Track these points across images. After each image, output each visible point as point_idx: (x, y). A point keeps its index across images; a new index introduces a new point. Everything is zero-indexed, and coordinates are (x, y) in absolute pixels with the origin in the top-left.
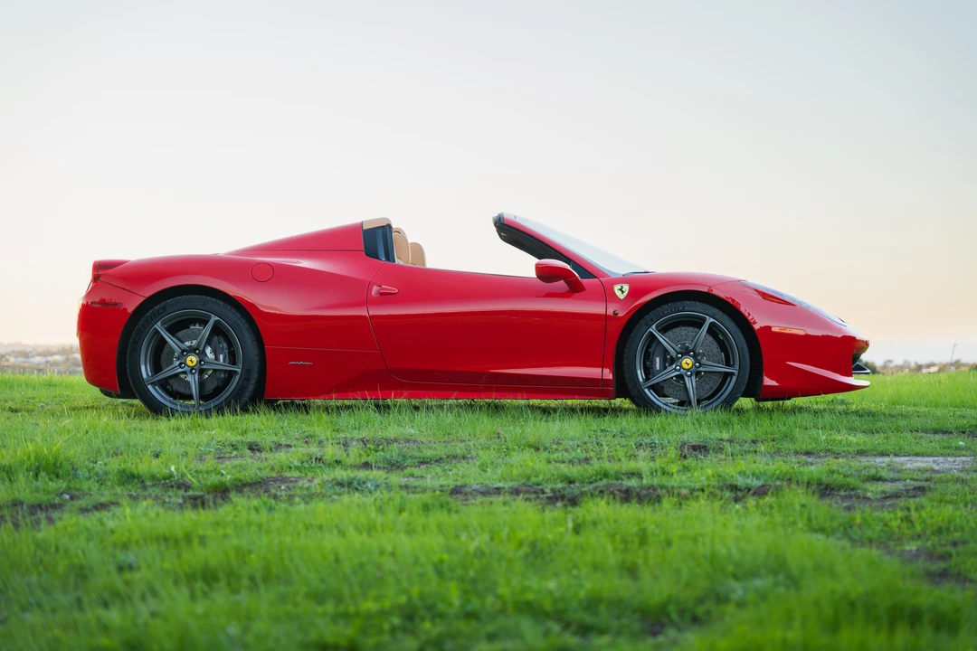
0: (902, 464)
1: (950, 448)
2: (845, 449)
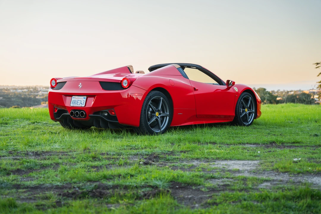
0: (229, 166)
1: (252, 156)
2: (213, 156)
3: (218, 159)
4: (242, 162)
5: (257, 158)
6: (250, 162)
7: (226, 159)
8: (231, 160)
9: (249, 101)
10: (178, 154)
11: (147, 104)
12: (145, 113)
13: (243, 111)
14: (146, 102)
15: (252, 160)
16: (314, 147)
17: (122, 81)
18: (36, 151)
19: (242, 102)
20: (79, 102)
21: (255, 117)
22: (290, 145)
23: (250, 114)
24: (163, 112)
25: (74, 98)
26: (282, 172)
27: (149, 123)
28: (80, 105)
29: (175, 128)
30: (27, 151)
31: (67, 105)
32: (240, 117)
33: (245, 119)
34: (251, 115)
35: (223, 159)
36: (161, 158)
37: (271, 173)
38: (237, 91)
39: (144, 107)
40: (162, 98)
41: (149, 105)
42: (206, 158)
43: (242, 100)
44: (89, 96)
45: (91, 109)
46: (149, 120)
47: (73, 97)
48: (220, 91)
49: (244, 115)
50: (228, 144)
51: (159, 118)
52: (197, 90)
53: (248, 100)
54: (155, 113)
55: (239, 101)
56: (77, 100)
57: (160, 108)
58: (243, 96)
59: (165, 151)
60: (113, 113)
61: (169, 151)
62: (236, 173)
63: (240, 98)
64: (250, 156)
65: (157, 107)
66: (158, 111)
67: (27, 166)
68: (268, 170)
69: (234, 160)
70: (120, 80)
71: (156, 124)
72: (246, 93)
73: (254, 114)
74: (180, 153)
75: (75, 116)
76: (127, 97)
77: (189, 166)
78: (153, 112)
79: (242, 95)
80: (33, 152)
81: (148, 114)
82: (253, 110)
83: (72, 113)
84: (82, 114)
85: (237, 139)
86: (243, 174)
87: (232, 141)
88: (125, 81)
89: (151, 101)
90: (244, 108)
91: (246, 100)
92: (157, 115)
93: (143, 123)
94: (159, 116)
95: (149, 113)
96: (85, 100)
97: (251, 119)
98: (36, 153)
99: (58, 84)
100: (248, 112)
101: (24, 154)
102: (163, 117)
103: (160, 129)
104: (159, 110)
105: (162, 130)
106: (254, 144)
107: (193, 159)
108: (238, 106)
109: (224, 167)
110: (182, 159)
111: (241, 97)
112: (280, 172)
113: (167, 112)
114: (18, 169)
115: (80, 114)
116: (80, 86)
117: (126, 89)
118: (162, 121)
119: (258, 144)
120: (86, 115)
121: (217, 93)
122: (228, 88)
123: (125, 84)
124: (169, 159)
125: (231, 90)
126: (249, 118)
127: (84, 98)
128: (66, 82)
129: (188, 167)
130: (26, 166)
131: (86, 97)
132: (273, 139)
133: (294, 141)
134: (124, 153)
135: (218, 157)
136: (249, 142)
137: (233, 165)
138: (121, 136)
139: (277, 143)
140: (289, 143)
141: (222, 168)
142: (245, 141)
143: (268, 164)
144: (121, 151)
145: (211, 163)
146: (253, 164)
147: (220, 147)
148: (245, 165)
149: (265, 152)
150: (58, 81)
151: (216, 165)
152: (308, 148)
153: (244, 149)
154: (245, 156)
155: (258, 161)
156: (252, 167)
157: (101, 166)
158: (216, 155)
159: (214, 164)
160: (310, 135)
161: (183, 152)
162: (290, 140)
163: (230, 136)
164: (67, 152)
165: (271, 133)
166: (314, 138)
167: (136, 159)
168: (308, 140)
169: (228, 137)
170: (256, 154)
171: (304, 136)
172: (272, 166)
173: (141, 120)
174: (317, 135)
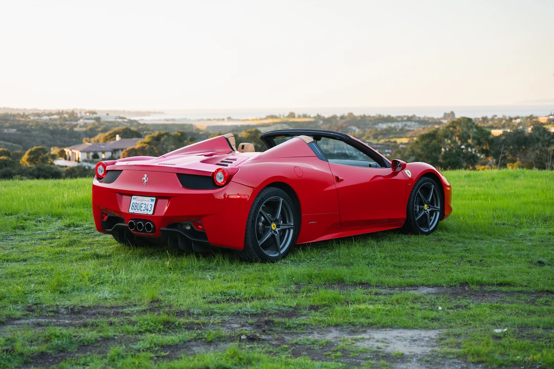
0: (388, 343)
1: (428, 318)
3: (370, 326)
4: (409, 333)
5: (435, 324)
6: (423, 333)
7: (384, 327)
8: (392, 327)
9: (431, 192)
10: (305, 312)
11: (256, 211)
12: (253, 222)
13: (421, 210)
14: (254, 208)
15: (427, 328)
16: (532, 293)
17: (214, 174)
18: (72, 307)
19: (418, 194)
20: (143, 206)
21: (441, 218)
22: (494, 288)
23: (431, 213)
24: (285, 222)
25: (135, 200)
26: (473, 363)
27: (260, 243)
28: (145, 212)
29: (304, 247)
30: (57, 305)
31: (123, 210)
32: (414, 219)
33: (424, 221)
34: (435, 214)
35: (379, 325)
36: (276, 323)
37: (455, 363)
38: (410, 176)
39: (251, 217)
40: (281, 200)
41: (260, 212)
42: (350, 323)
43: (418, 191)
44: (159, 197)
45: (165, 219)
46: (260, 237)
47: (133, 197)
48: (382, 178)
49: (422, 216)
50: (389, 287)
51: (276, 233)
52: (342, 180)
53: (429, 190)
54: (270, 225)
55: (413, 193)
56: (139, 202)
57: (278, 215)
58: (420, 185)
59: (284, 306)
60: (200, 227)
61: (291, 307)
62: (398, 362)
63: (416, 188)
64: (424, 319)
65: (274, 214)
66: (276, 221)
67: (57, 345)
68: (451, 356)
69: (397, 328)
70: (211, 172)
71: (272, 243)
72: (424, 178)
73: (438, 213)
74: (309, 310)
75: (136, 230)
76: (223, 197)
77: (322, 344)
78: (267, 223)
79: (419, 183)
80: (67, 308)
81: (258, 226)
82: (437, 205)
83: (131, 225)
84: (149, 227)
85: (407, 273)
86: (409, 364)
87: (398, 280)
88: (220, 174)
89: (264, 204)
90: (422, 204)
91: (426, 190)
92: (273, 228)
93: (251, 245)
94: (277, 230)
95: (261, 224)
96: (153, 203)
97: (434, 221)
98: (71, 309)
99: (108, 173)
100: (428, 210)
101: (51, 312)
102: (283, 231)
103: (278, 250)
104: (276, 219)
105: (282, 252)
106: (433, 286)
107: (329, 325)
108: (412, 201)
109: (379, 348)
110: (312, 325)
111: (417, 186)
112: (469, 363)
113: (290, 221)
114: (42, 353)
115: (144, 226)
116: (145, 178)
117: (220, 186)
118: (282, 238)
119: (440, 286)
120: (155, 227)
121: (375, 184)
122: (395, 173)
123: (220, 179)
124: (289, 325)
125: (399, 176)
126: (431, 220)
127: (152, 200)
128: (122, 170)
129: (320, 346)
130: (55, 344)
131: (155, 198)
132: (466, 276)
133: (501, 280)
134: (216, 311)
135: (371, 321)
136: (425, 282)
137: (394, 341)
138: (213, 265)
139: (473, 287)
140: (493, 285)
141: (375, 349)
142: (419, 280)
143: (452, 339)
144: (212, 306)
145: (359, 337)
146: (427, 339)
147: (376, 294)
148: (415, 340)
149: (451, 308)
150: (108, 168)
151: (367, 342)
152: (523, 297)
153: (416, 299)
154: (416, 320)
155: (437, 332)
156: (425, 348)
157: (177, 345)
158: (368, 318)
159: (363, 339)
160: (531, 262)
161: (314, 308)
162: (494, 277)
163: (395, 266)
164: (123, 307)
165: (466, 257)
166: (536, 270)
167: (236, 326)
168: (525, 277)
169: (392, 269)
170: (434, 314)
171: (520, 266)
172: (458, 345)
173: (245, 238)
174: (541, 263)
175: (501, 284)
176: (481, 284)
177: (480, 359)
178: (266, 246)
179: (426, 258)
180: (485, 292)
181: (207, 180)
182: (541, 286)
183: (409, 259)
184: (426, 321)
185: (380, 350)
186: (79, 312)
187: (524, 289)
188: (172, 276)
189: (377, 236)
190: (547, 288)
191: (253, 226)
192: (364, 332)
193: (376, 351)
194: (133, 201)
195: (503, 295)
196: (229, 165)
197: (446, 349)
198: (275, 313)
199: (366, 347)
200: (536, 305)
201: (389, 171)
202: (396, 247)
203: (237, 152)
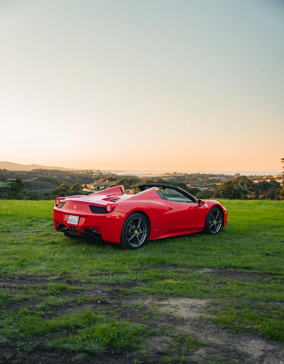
0: (177, 308)
2: (167, 291)
3: (171, 295)
4: (191, 301)
5: (206, 295)
6: (198, 302)
7: (178, 296)
8: (182, 296)
9: (217, 215)
10: (139, 284)
11: (127, 225)
12: (125, 230)
14: (125, 223)
15: (201, 298)
16: (262, 274)
17: (106, 206)
18: (21, 275)
20: (73, 220)
21: (222, 226)
22: (242, 270)
23: (217, 224)
24: (142, 230)
25: (71, 217)
27: (129, 240)
28: (74, 224)
30: (14, 274)
31: (65, 222)
32: (209, 227)
34: (219, 224)
35: (175, 295)
36: (121, 291)
37: (212, 327)
38: (207, 207)
39: (124, 227)
40: (140, 219)
41: (129, 225)
42: (160, 292)
43: (211, 214)
44: (80, 216)
45: (82, 227)
46: (129, 237)
48: (193, 208)
49: (213, 226)
50: (188, 267)
51: (137, 235)
52: (172, 209)
55: (209, 215)
57: (139, 226)
59: (129, 280)
60: (99, 232)
61: (132, 280)
62: (179, 325)
63: (210, 212)
65: (136, 226)
66: (138, 230)
68: (210, 322)
69: (185, 297)
71: (135, 240)
72: (214, 208)
73: (221, 224)
74: (142, 282)
75: (70, 232)
77: (141, 308)
78: (133, 231)
79: (212, 210)
80: (19, 276)
81: (128, 231)
82: (220, 221)
83: (68, 229)
85: (199, 258)
86: (185, 327)
88: (109, 206)
89: (131, 221)
90: (212, 220)
91: (215, 213)
92: (136, 233)
93: (124, 241)
95: (130, 231)
96: (78, 219)
97: (218, 228)
99: (60, 203)
101: (10, 278)
102: (142, 234)
103: (138, 244)
104: (138, 228)
105: (140, 244)
106: (211, 268)
107: (149, 294)
108: (208, 219)
110: (139, 293)
112: (219, 328)
113: (145, 229)
115: (74, 230)
116: (75, 207)
117: (109, 212)
118: (140, 237)
119: (214, 268)
120: (78, 231)
121: (190, 211)
122: (199, 206)
123: (109, 209)
124: (127, 293)
125: (202, 207)
128: (66, 202)
129: (139, 309)
132: (228, 262)
133: (246, 265)
134: (93, 281)
135: (172, 292)
136: (207, 266)
137: (181, 307)
138: (105, 250)
139: (230, 269)
140: (241, 268)
141: (169, 313)
142: (204, 264)
143: (213, 308)
144: (92, 278)
145: (163, 303)
146: (200, 306)
147: (180, 272)
148: (193, 307)
149: (217, 284)
150: (61, 201)
151: (166, 308)
152: (257, 277)
153: (199, 277)
154: (196, 292)
155: (206, 301)
156: (197, 314)
157: (61, 305)
158: (171, 289)
159: (164, 305)
160: (262, 253)
161: (144, 281)
162: (243, 263)
163: (194, 254)
164: (48, 276)
165: (231, 249)
166: (265, 259)
167: (100, 292)
168: (259, 263)
169: (192, 256)
170: (207, 288)
171: (257, 256)
172: (216, 313)
173: (121, 238)
174: (268, 255)
175: (246, 268)
176: (235, 267)
177: (226, 326)
178: (132, 241)
179: (210, 250)
180: (237, 272)
181: (102, 209)
182: (266, 271)
183: (202, 250)
184: (202, 292)
185: (171, 314)
186: (24, 279)
187: (258, 272)
188: (82, 257)
189: (190, 235)
190: (269, 272)
191: (125, 232)
192: (167, 299)
193: (169, 315)
194: (69, 218)
195: (246, 275)
196: (116, 201)
197: (209, 316)
198: (123, 284)
199: (164, 312)
200: (263, 283)
201: (196, 204)
202: (198, 242)
203: (125, 194)
